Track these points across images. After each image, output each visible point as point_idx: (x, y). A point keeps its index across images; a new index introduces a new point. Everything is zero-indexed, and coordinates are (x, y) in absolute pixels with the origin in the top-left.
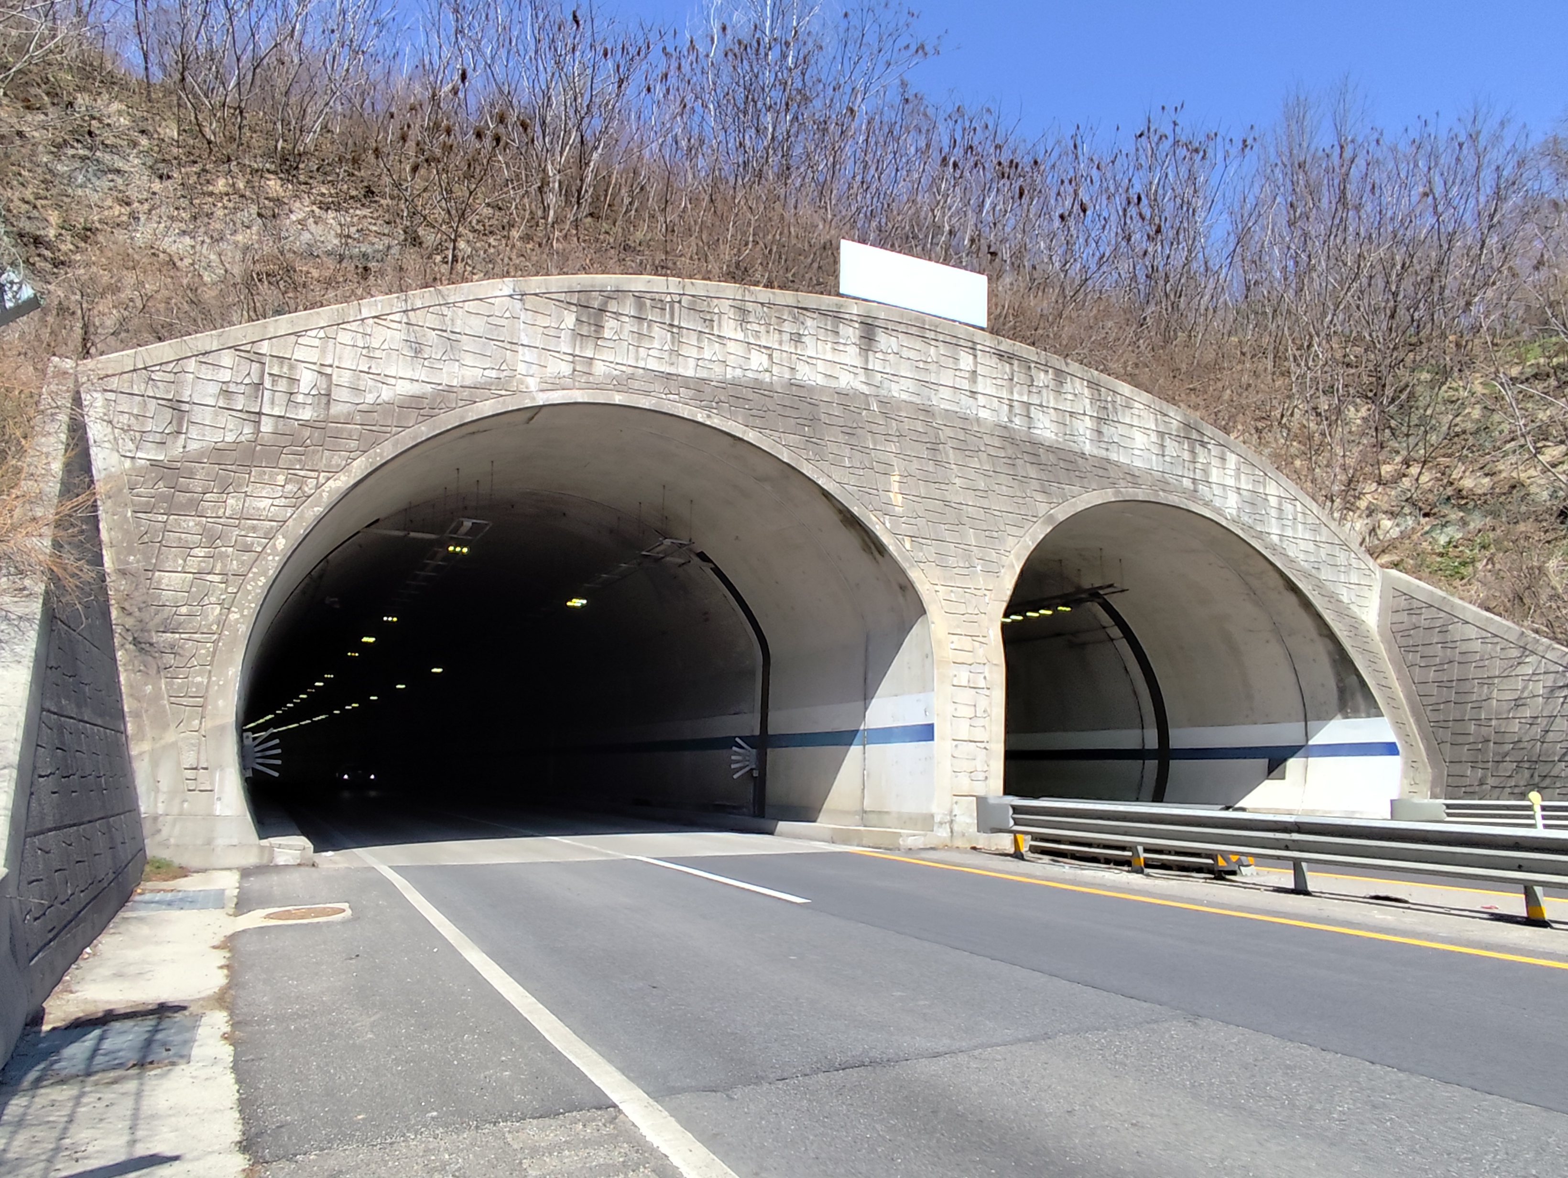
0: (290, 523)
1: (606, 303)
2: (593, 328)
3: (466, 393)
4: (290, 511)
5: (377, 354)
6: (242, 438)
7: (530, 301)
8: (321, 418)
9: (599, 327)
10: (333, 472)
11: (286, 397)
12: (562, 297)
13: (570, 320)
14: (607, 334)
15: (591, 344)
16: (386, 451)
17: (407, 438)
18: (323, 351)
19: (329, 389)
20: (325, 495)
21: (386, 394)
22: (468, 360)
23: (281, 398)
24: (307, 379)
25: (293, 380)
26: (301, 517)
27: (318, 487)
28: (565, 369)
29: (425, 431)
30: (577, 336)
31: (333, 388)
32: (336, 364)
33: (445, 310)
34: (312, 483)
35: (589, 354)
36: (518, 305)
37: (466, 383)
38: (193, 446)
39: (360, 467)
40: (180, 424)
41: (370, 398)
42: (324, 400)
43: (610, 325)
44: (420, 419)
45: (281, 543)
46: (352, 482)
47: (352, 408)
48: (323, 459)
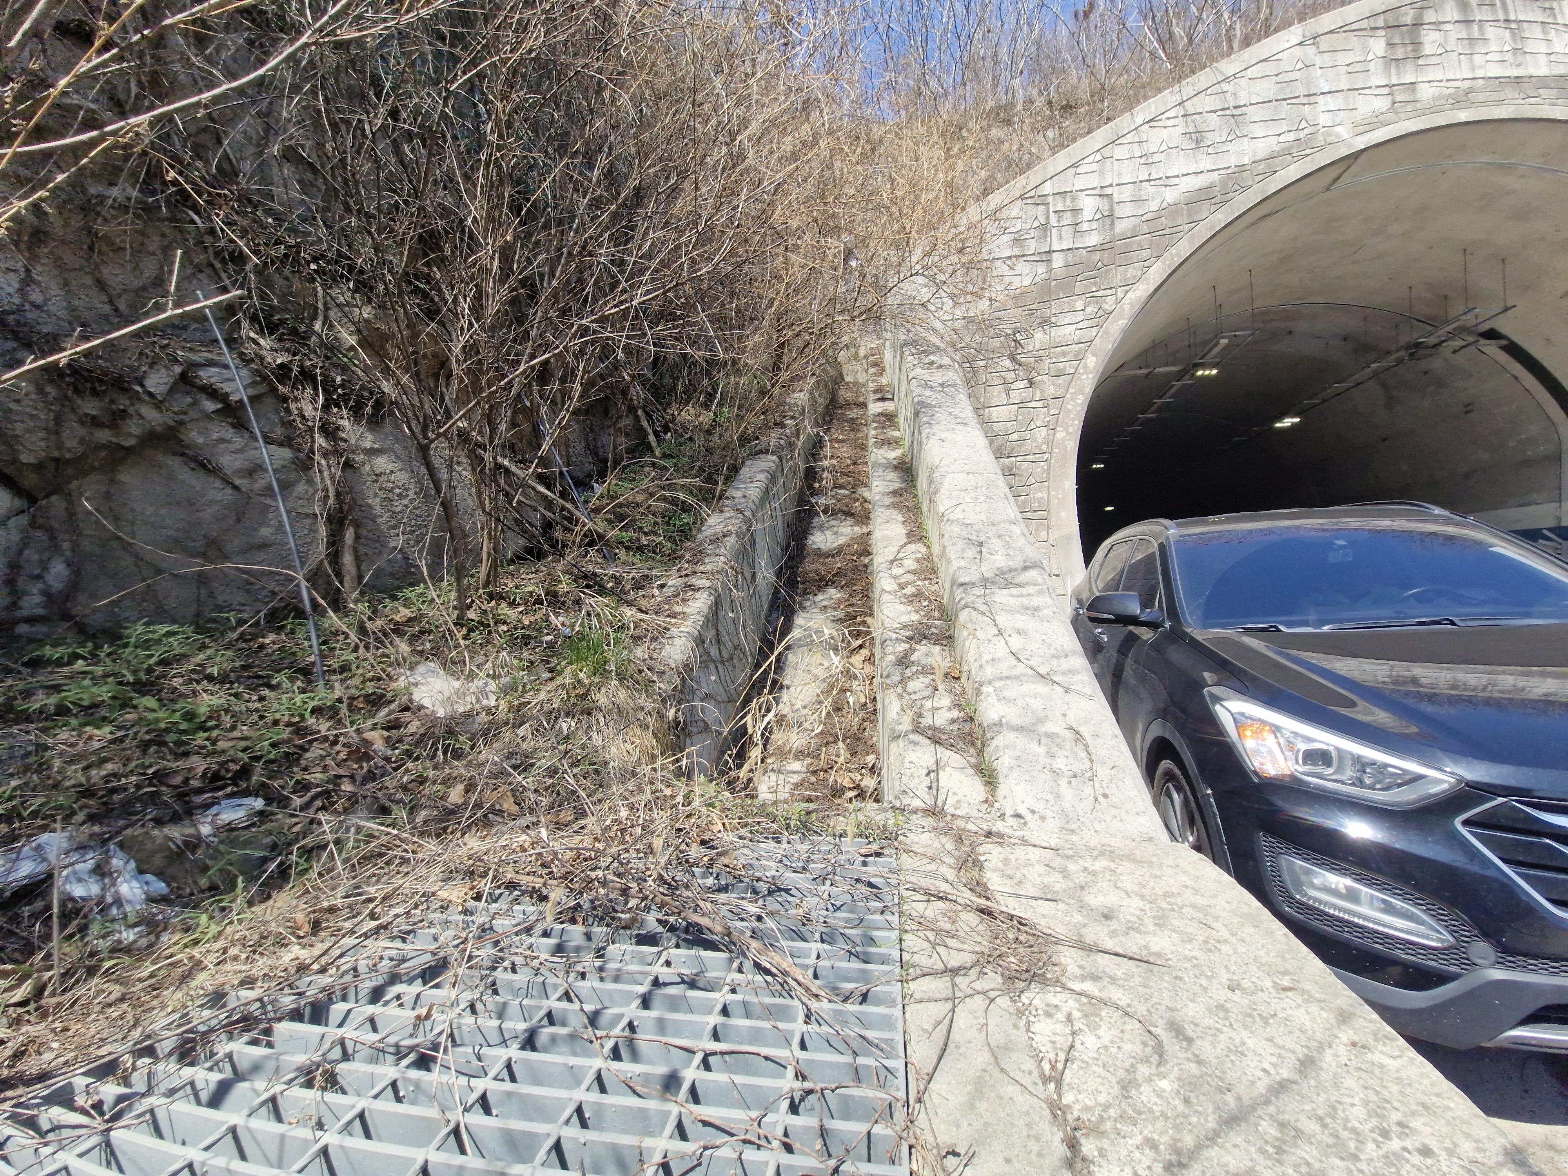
0: (1097, 341)
1: (1420, 16)
2: (1410, 48)
3: (1261, 167)
4: (1094, 331)
5: (1156, 158)
6: (1037, 279)
7: (1325, 43)
8: (1108, 239)
9: (1417, 44)
10: (1129, 285)
11: (1070, 230)
12: (1365, 24)
13: (1378, 46)
14: (1428, 49)
15: (1410, 67)
16: (1183, 248)
17: (1203, 231)
18: (1102, 174)
19: (1111, 209)
20: (1127, 307)
21: (1170, 196)
22: (1258, 130)
23: (1067, 232)
24: (1089, 205)
25: (1076, 211)
26: (1106, 333)
27: (1118, 302)
28: (1381, 104)
29: (1222, 217)
30: (1390, 62)
31: (1116, 207)
32: (1116, 181)
33: (1225, 86)
34: (1110, 300)
35: (1409, 78)
36: (1311, 50)
37: (1260, 156)
39: (1157, 272)
40: (984, 281)
41: (1154, 206)
42: (1108, 221)
43: (1430, 40)
44: (1214, 208)
45: (1091, 361)
46: (1152, 288)
47: (1136, 220)
48: (1117, 275)
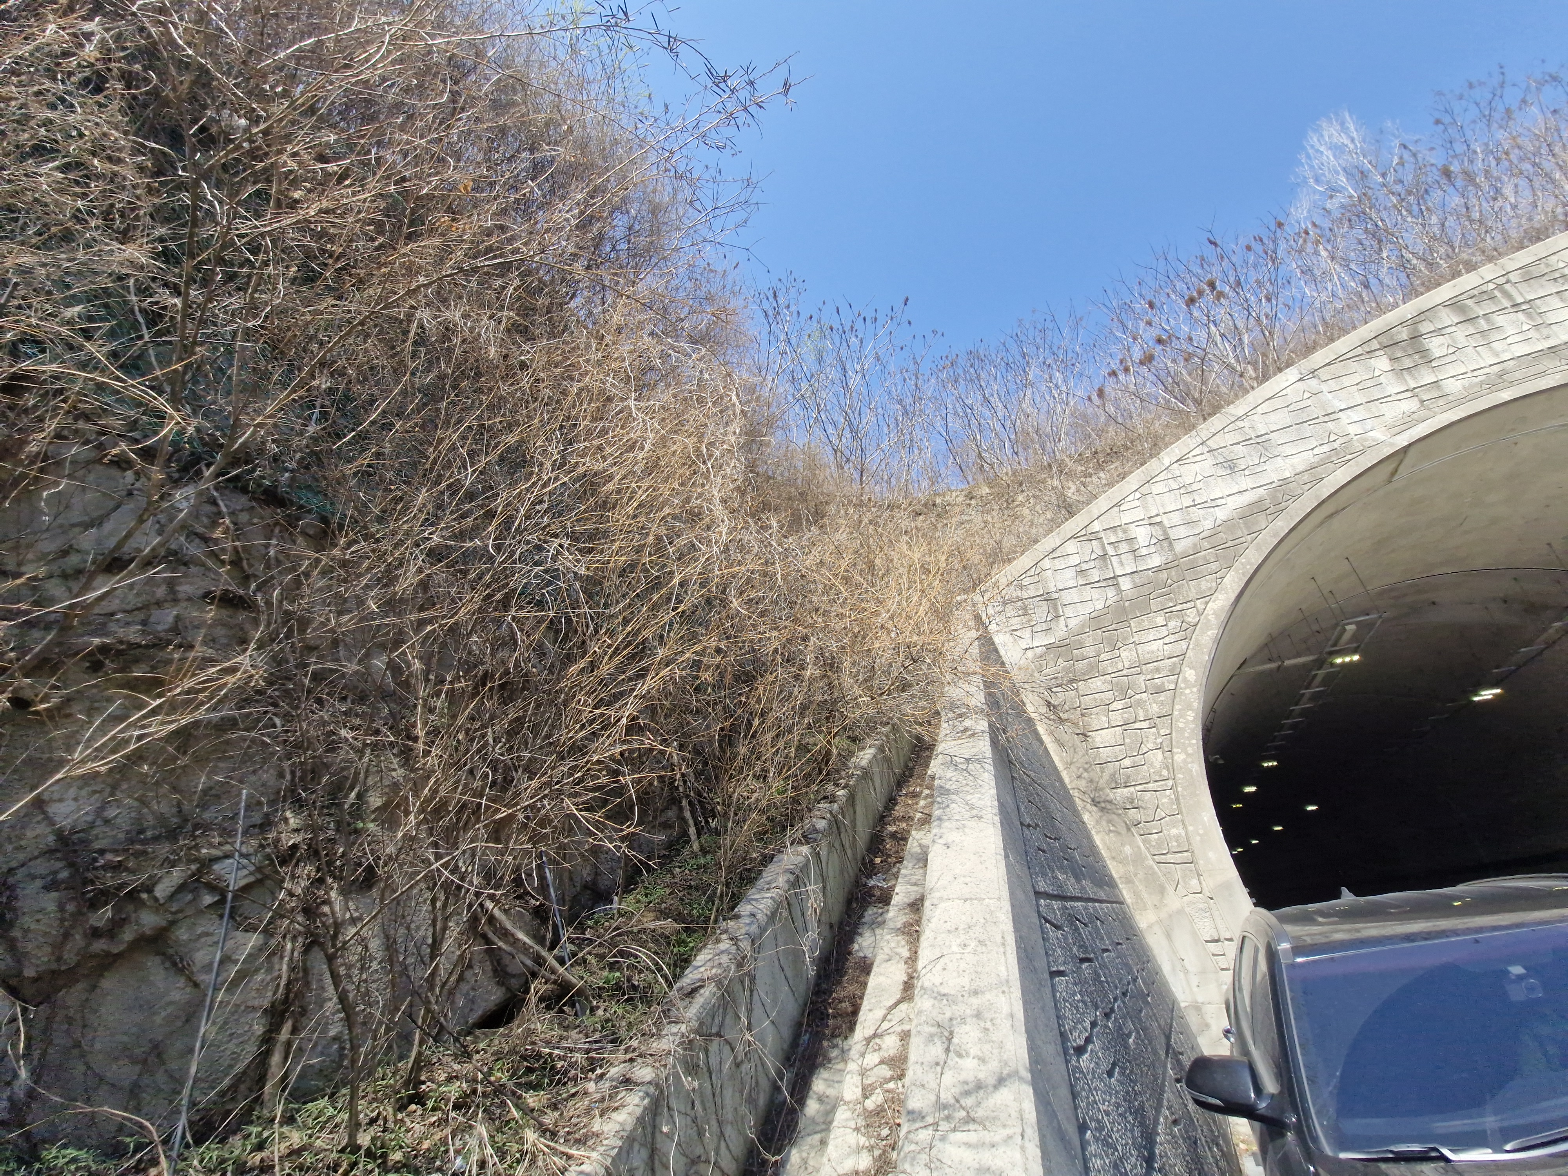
0: (1190, 653)
1: (1415, 330)
2: (1416, 357)
3: (1306, 477)
4: (1184, 644)
5: (1195, 487)
6: (1109, 602)
7: (1324, 374)
8: (1171, 558)
9: (1423, 352)
10: (1207, 596)
11: (1130, 556)
12: (1359, 351)
13: (1382, 364)
14: (1436, 354)
15: (1424, 372)
16: (1252, 557)
17: (1268, 539)
18: (1146, 507)
19: (1165, 533)
20: (1212, 618)
21: (1221, 514)
22: (1289, 449)
23: (1127, 558)
24: (1142, 535)
25: (1131, 540)
26: (1198, 644)
27: (1200, 614)
28: (1409, 405)
29: (1283, 525)
30: (1401, 371)
31: (1169, 531)
32: (1162, 511)
33: (1240, 424)
34: (1191, 613)
35: (1428, 380)
36: (1314, 382)
37: (1300, 468)
38: (1072, 623)
39: (1233, 582)
40: (1056, 610)
41: (1208, 524)
42: (1165, 544)
43: (1435, 344)
44: (1271, 518)
45: (1190, 674)
46: (1233, 597)
47: (1195, 539)
48: (1192, 589)
